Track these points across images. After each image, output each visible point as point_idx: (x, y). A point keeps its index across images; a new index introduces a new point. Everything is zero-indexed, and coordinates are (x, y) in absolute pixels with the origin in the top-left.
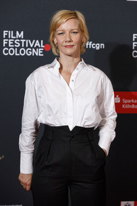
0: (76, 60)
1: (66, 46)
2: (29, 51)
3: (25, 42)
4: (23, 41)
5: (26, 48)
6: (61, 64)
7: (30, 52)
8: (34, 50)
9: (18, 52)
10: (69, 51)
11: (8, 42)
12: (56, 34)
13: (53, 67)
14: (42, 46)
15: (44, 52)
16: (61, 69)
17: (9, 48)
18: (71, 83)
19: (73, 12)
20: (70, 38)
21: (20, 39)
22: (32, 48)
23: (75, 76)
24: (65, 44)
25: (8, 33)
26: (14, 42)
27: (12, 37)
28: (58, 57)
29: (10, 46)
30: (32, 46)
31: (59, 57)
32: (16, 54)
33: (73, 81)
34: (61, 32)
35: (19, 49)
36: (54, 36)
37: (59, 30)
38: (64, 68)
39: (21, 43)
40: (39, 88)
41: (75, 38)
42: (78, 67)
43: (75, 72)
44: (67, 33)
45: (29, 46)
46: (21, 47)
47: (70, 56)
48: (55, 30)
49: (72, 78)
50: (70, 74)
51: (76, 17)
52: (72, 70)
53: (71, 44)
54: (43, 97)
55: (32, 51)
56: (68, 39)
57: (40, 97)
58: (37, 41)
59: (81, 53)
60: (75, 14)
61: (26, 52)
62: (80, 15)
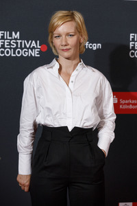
2: (25, 51)
3: (21, 43)
4: (19, 41)
5: (22, 49)
6: (60, 64)
7: (27, 53)
8: (30, 50)
9: (14, 53)
10: (66, 54)
11: (4, 42)
12: (53, 37)
14: (38, 47)
15: (40, 53)
16: (60, 70)
17: (5, 48)
21: (16, 39)
22: (28, 49)
23: (75, 77)
25: (4, 34)
26: (10, 42)
27: (8, 38)
29: (6, 46)
30: (28, 46)
32: (12, 55)
33: (72, 82)
35: (15, 49)
38: (63, 70)
39: (17, 43)
40: (38, 89)
42: (77, 68)
45: (25, 47)
46: (17, 48)
50: (69, 75)
54: (42, 97)
55: (28, 52)
57: (39, 98)
58: (34, 42)
59: (80, 53)
61: (22, 53)
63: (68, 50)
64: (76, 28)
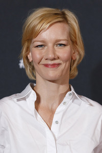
0: (63, 88)
6: (38, 95)
12: (31, 46)
13: (24, 99)
18: (54, 126)
23: (61, 114)
31: (35, 82)
33: (57, 122)
34: (39, 44)
36: (28, 49)
38: (43, 103)
41: (63, 53)
42: (65, 99)
43: (60, 109)
44: (50, 45)
47: (53, 81)
48: (30, 40)
49: (56, 117)
50: (52, 112)
51: (65, 20)
52: (55, 106)
53: (56, 62)
54: (7, 146)
60: (64, 16)
62: (71, 16)
64: (70, 34)
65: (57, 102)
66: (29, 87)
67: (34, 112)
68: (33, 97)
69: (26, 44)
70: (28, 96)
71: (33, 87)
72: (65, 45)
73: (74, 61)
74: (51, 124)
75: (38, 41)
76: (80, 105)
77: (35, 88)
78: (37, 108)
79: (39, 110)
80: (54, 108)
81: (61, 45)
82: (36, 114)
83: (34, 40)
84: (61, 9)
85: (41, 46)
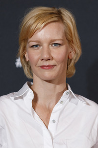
0: (59, 88)
1: (42, 67)
6: (35, 93)
10: (48, 74)
12: (27, 46)
13: (22, 97)
16: (35, 101)
18: (51, 125)
19: (55, 11)
20: (49, 54)
23: (58, 113)
24: (41, 63)
28: (30, 82)
33: (54, 121)
34: (35, 44)
36: (25, 49)
37: (32, 41)
38: (40, 101)
41: (58, 53)
42: (62, 98)
43: (57, 108)
44: (45, 45)
47: (49, 81)
48: (26, 40)
49: (53, 116)
50: (49, 111)
52: (51, 105)
56: (46, 56)
63: (50, 67)
64: (65, 34)
65: (54, 101)
66: (26, 86)
67: (31, 111)
68: (30, 95)
69: (23, 44)
70: (25, 95)
71: (30, 86)
72: (60, 45)
73: (71, 60)
74: (48, 123)
75: (33, 41)
76: (77, 104)
77: (32, 87)
78: (34, 107)
79: (37, 109)
80: (51, 107)
81: (56, 44)
82: (33, 113)
83: (30, 40)
84: (58, 8)
85: (36, 46)
